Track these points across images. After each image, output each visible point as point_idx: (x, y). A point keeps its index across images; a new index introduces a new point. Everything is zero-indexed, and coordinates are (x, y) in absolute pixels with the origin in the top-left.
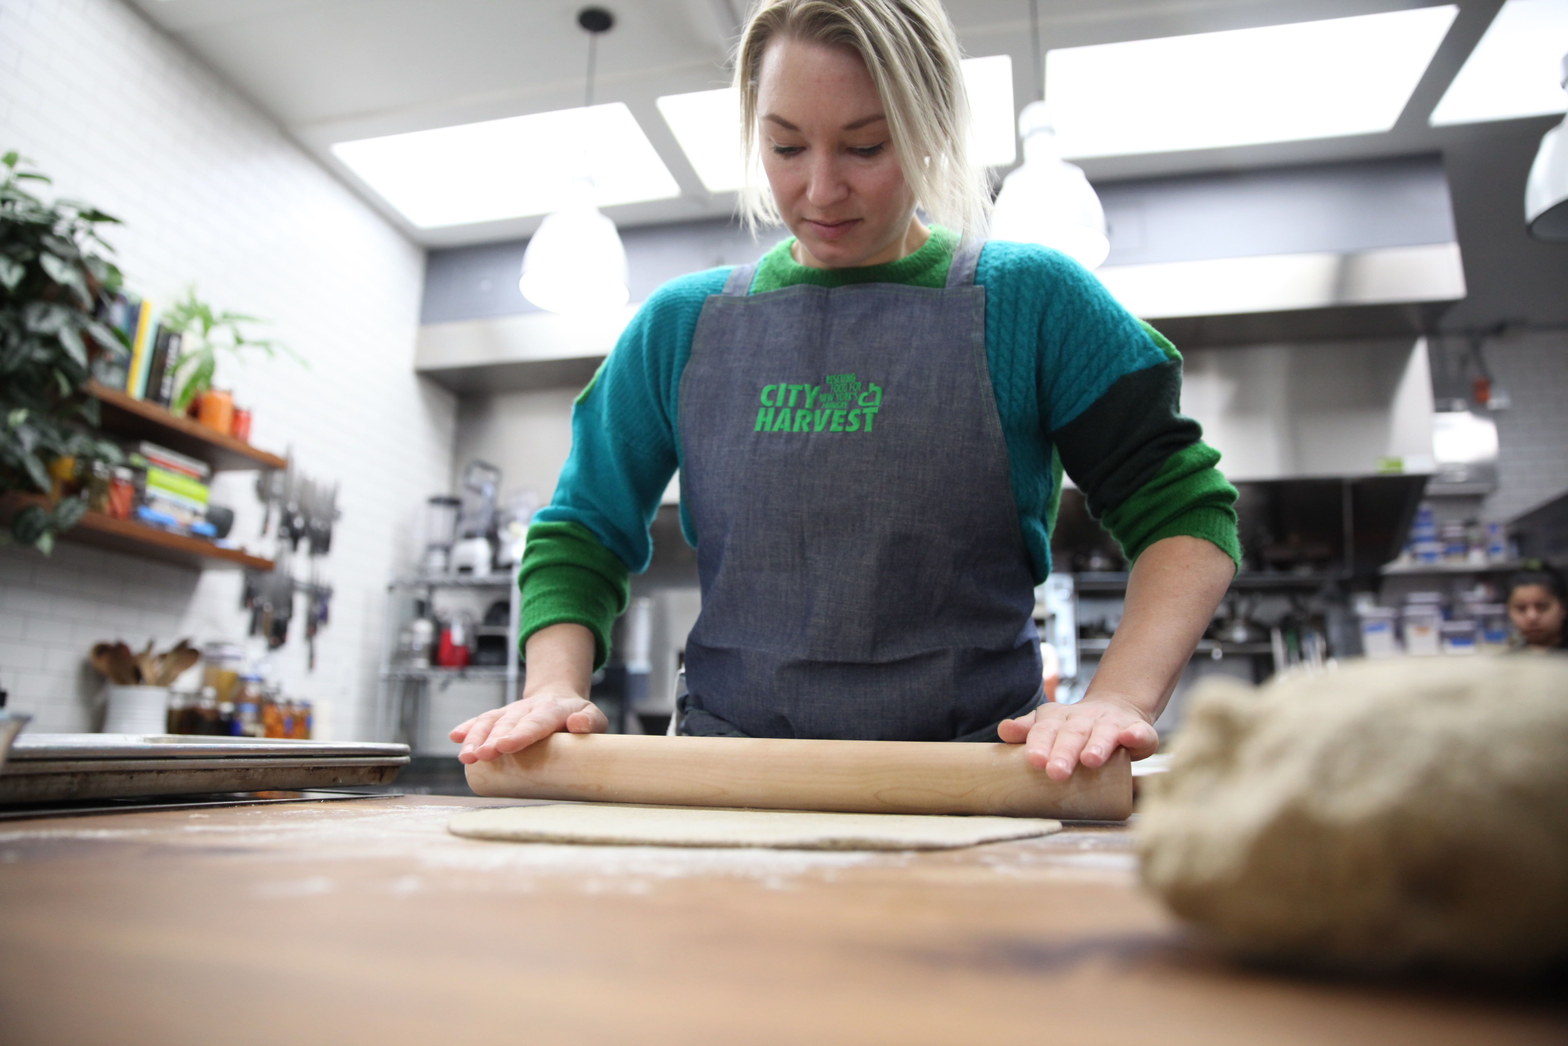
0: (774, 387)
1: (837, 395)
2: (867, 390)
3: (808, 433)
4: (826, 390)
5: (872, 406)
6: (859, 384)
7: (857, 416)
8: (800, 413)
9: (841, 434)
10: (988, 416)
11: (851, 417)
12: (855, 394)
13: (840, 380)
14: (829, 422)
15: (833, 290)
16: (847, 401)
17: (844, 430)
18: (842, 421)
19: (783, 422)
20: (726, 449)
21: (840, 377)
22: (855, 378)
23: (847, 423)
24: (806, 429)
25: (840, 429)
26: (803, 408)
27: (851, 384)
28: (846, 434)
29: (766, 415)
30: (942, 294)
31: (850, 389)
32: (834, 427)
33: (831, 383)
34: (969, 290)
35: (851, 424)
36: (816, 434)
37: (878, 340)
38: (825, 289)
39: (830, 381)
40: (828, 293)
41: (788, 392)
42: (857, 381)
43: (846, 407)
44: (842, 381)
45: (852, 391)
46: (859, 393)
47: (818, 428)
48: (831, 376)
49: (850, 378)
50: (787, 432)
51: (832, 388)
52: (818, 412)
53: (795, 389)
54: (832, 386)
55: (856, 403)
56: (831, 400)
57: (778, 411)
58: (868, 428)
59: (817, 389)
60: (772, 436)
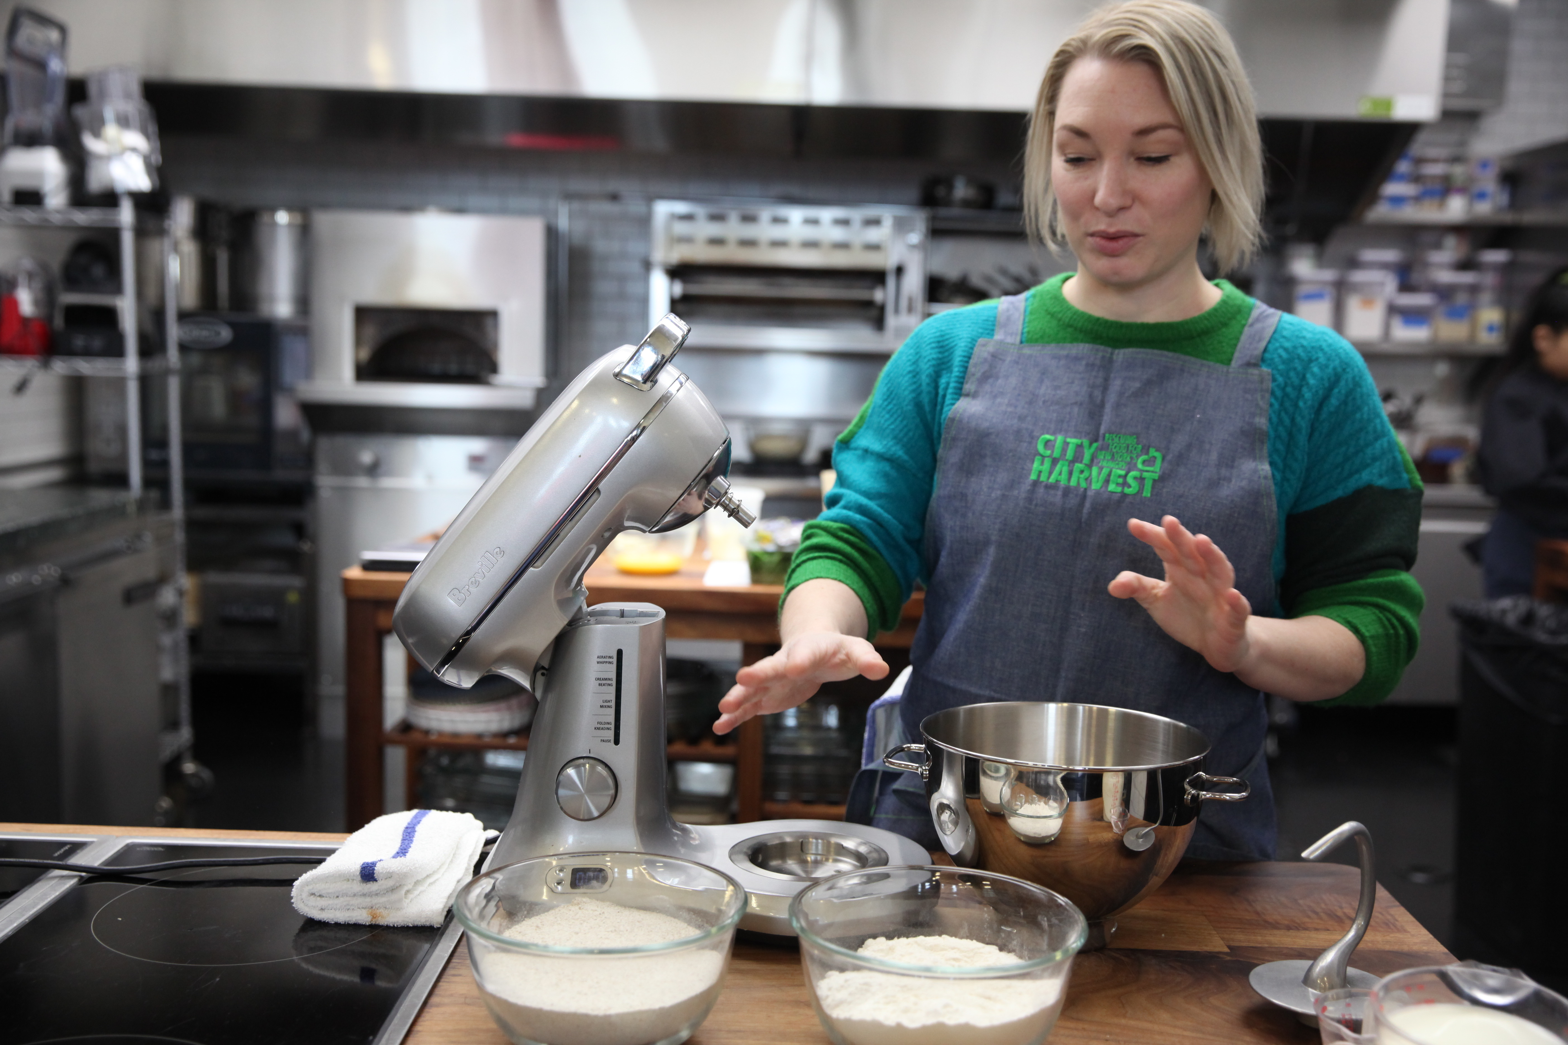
0: (1051, 438)
1: (1115, 454)
2: (1147, 453)
3: (1086, 489)
4: (1104, 448)
5: (1153, 472)
6: (1140, 446)
7: (1135, 478)
8: (1078, 466)
9: (1119, 495)
10: (1265, 497)
11: (1130, 480)
12: (1134, 456)
13: (1119, 440)
14: (1107, 481)
15: (1117, 351)
16: (1125, 462)
17: (1122, 492)
18: (1121, 481)
19: (1060, 474)
20: (999, 493)
21: (1120, 437)
22: (1135, 440)
23: (1125, 484)
24: (1083, 485)
25: (1119, 489)
26: (1081, 462)
27: (1130, 446)
28: (1124, 496)
29: (1042, 463)
30: (1228, 372)
31: (1129, 451)
32: (1112, 487)
33: (1110, 441)
34: (1255, 371)
35: (1129, 486)
36: (1094, 491)
37: (1162, 407)
38: (1109, 350)
39: (1109, 439)
40: (1112, 354)
41: (1066, 444)
42: (1138, 444)
43: (1124, 468)
44: (1122, 441)
45: (1131, 452)
46: (1138, 456)
47: (1096, 486)
48: (1111, 435)
49: (1132, 440)
50: (1065, 485)
51: (1110, 447)
52: (1095, 470)
53: (1073, 441)
54: (1111, 444)
55: (1136, 464)
56: (1109, 458)
57: (1055, 462)
58: (1147, 493)
59: (1095, 445)
60: (1049, 487)
